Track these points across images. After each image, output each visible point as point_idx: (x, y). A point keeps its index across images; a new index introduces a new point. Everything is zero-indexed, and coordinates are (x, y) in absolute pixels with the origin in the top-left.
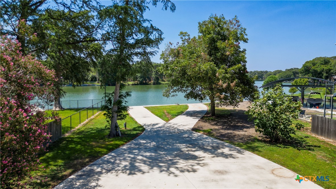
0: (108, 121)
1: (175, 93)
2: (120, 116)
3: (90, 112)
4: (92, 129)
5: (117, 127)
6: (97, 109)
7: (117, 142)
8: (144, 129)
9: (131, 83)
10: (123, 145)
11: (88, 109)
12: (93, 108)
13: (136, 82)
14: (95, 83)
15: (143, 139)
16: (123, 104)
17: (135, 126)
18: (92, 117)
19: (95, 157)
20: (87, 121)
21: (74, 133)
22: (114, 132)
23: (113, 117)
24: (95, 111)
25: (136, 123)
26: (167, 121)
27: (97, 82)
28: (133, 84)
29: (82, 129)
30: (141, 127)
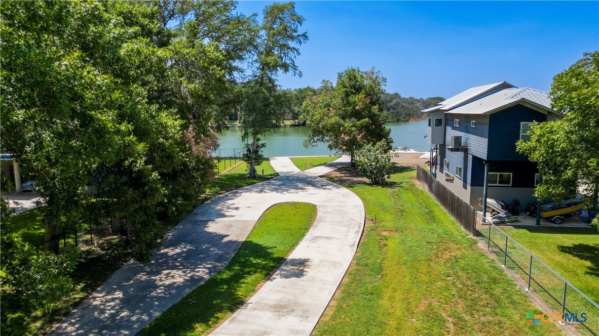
0: (248, 166)
1: (315, 143)
2: (257, 162)
3: (233, 161)
4: (236, 174)
5: (254, 171)
6: (239, 158)
7: (255, 181)
8: (279, 175)
9: (288, 123)
10: (258, 183)
11: (231, 158)
12: (235, 158)
13: (297, 121)
14: (236, 123)
15: (275, 180)
16: (260, 153)
17: (273, 173)
18: (235, 166)
19: (238, 187)
20: (230, 168)
21: (221, 176)
22: (253, 175)
23: (251, 163)
24: (237, 160)
25: (274, 171)
26: (302, 170)
27: (238, 121)
28: (293, 124)
29: (228, 174)
30: (277, 173)
